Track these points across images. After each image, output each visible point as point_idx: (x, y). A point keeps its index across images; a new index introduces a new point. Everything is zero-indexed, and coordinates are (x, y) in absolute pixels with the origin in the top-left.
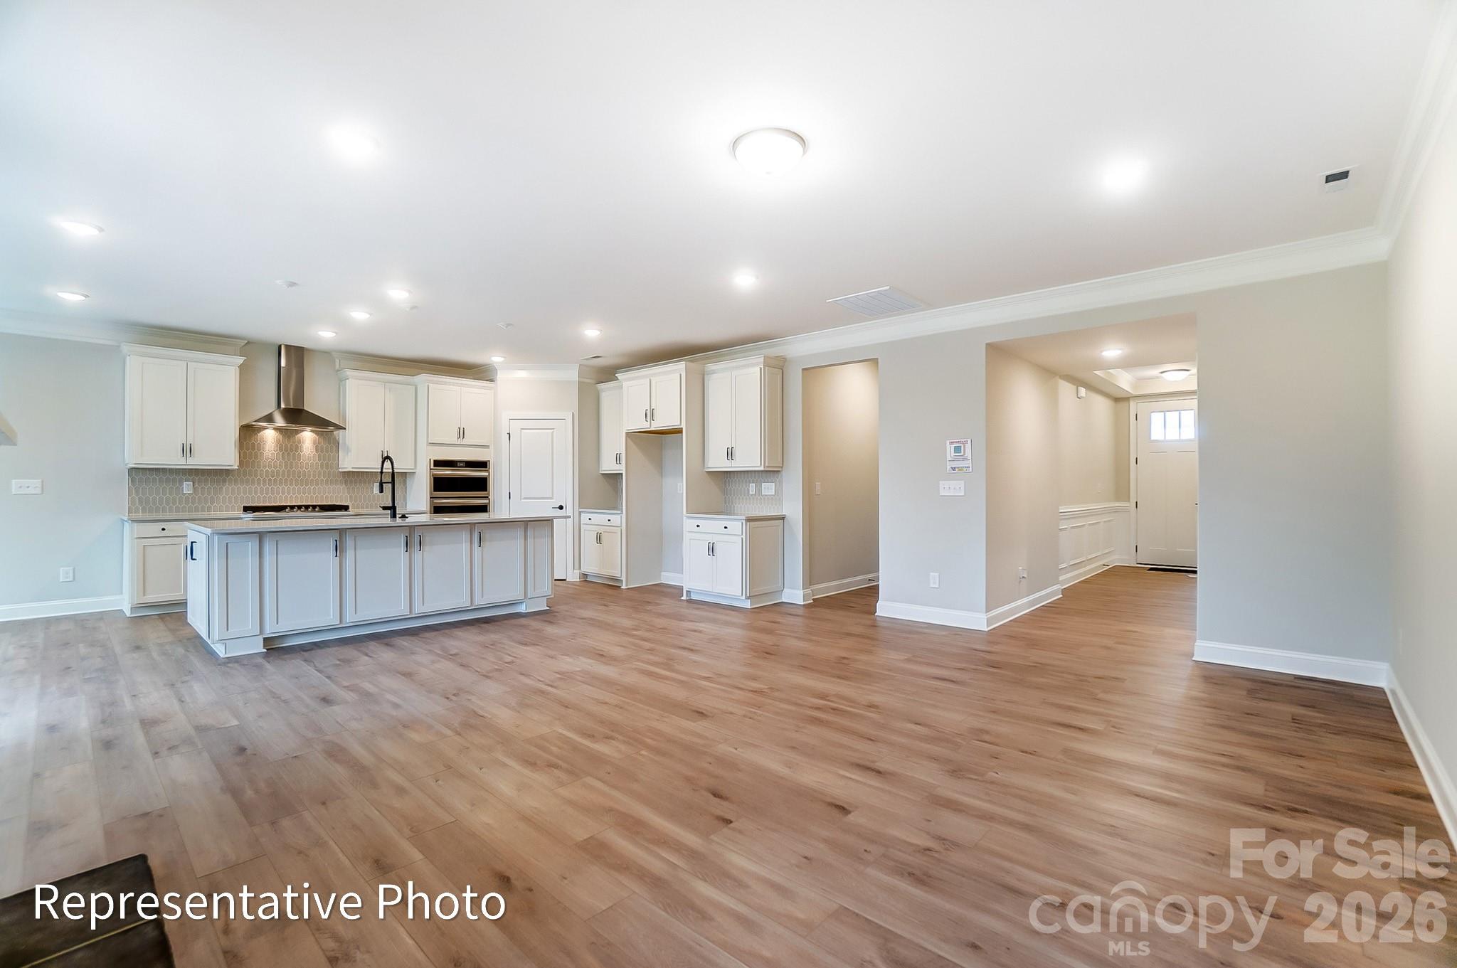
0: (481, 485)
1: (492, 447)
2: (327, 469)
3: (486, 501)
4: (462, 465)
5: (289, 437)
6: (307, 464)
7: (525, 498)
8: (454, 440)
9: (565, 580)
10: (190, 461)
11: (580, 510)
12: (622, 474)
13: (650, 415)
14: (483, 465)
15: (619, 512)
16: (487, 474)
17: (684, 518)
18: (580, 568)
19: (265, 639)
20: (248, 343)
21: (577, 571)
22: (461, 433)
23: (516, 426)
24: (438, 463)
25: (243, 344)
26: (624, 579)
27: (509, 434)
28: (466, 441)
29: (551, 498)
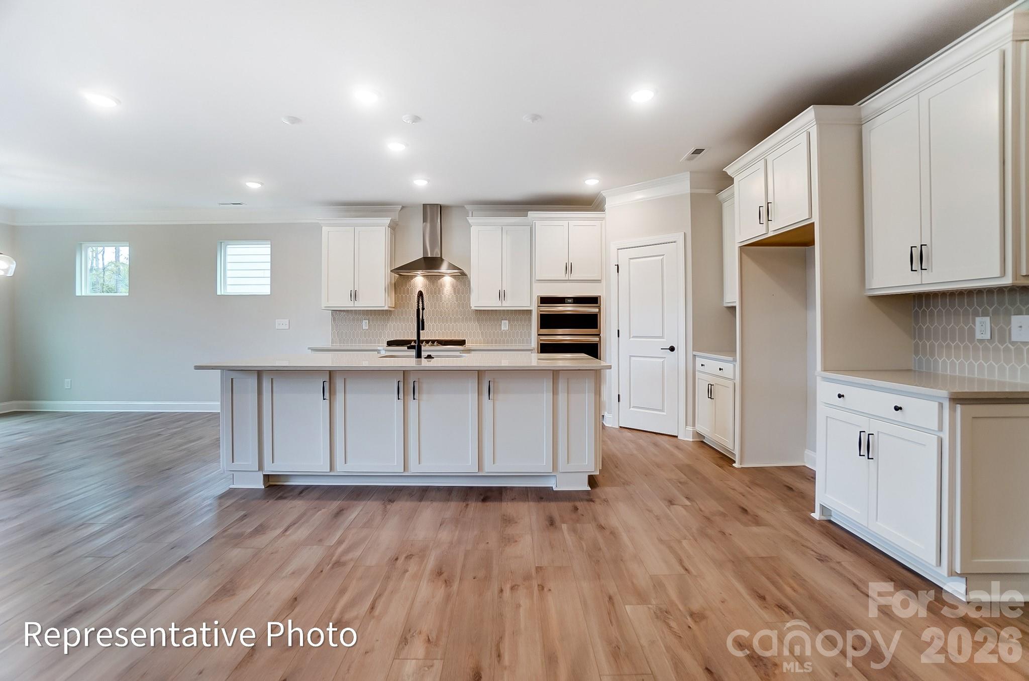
0: (591, 322)
1: (604, 282)
2: (463, 308)
3: (596, 339)
4: (570, 301)
5: (433, 283)
6: (447, 304)
7: (634, 337)
8: (562, 275)
9: (677, 437)
10: (357, 304)
11: (695, 353)
12: (735, 307)
13: (766, 213)
14: (594, 300)
15: (731, 359)
16: (597, 310)
17: (819, 379)
18: (694, 425)
19: (265, 476)
20: (403, 207)
21: (690, 428)
22: (569, 268)
23: (624, 255)
24: (544, 300)
25: (400, 209)
26: (737, 452)
27: (618, 265)
28: (574, 276)
29: (662, 337)
